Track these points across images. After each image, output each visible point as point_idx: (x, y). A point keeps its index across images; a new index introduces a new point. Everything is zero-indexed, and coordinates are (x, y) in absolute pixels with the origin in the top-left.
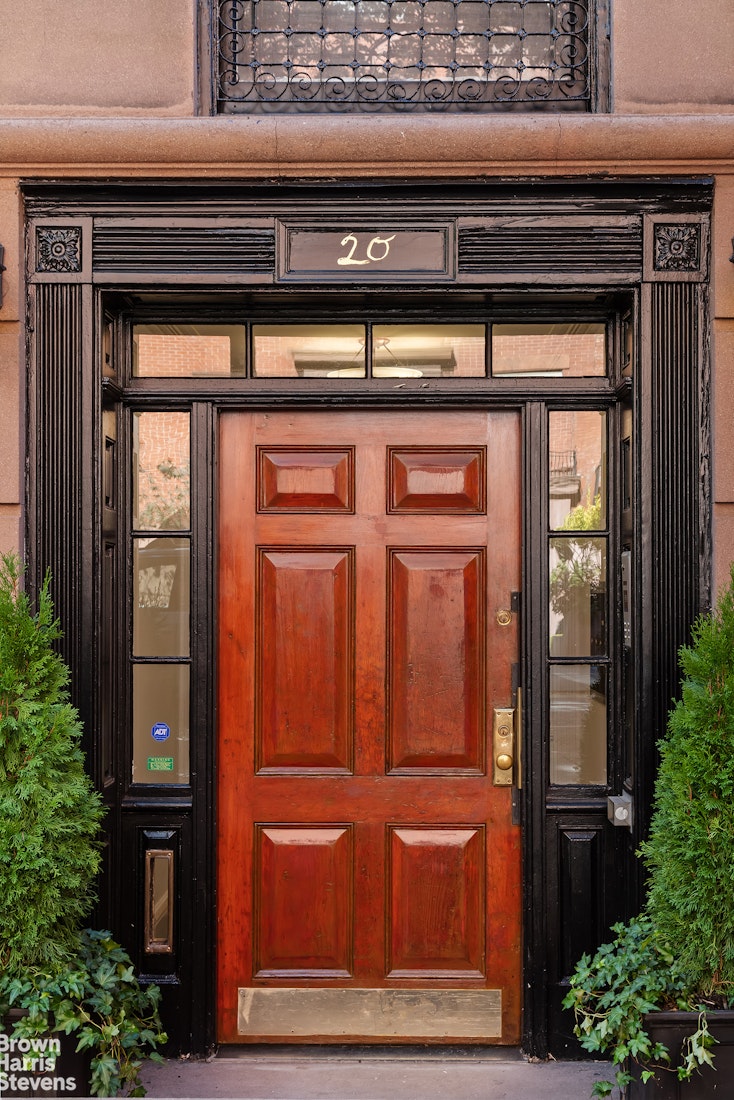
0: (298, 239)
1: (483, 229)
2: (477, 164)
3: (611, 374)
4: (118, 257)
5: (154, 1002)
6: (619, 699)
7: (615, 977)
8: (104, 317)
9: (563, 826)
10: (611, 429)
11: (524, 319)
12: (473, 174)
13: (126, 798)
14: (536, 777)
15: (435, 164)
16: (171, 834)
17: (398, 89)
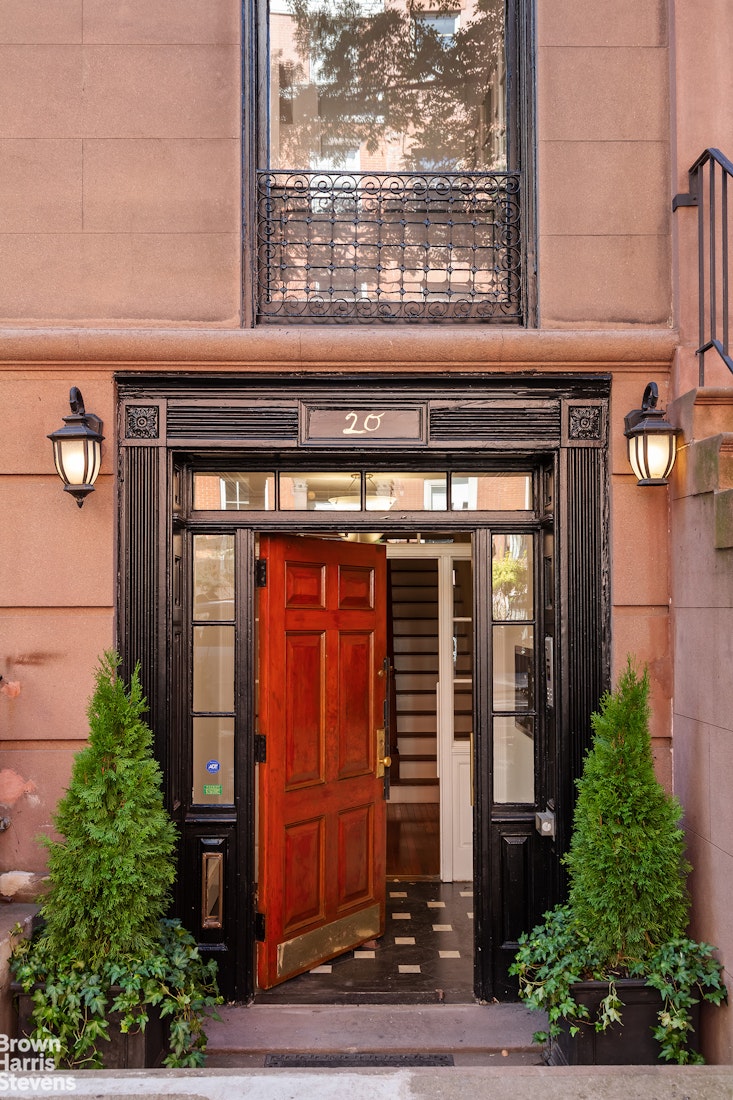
0: (315, 414)
1: (447, 409)
2: (443, 364)
3: (536, 509)
4: (185, 428)
5: (213, 974)
6: (543, 742)
7: (548, 954)
8: (174, 469)
9: (504, 834)
10: (536, 548)
11: (474, 469)
12: (440, 371)
13: (188, 815)
14: (485, 799)
15: (414, 364)
16: (221, 841)
17: (386, 308)
